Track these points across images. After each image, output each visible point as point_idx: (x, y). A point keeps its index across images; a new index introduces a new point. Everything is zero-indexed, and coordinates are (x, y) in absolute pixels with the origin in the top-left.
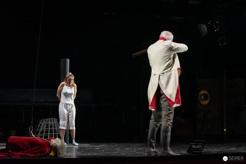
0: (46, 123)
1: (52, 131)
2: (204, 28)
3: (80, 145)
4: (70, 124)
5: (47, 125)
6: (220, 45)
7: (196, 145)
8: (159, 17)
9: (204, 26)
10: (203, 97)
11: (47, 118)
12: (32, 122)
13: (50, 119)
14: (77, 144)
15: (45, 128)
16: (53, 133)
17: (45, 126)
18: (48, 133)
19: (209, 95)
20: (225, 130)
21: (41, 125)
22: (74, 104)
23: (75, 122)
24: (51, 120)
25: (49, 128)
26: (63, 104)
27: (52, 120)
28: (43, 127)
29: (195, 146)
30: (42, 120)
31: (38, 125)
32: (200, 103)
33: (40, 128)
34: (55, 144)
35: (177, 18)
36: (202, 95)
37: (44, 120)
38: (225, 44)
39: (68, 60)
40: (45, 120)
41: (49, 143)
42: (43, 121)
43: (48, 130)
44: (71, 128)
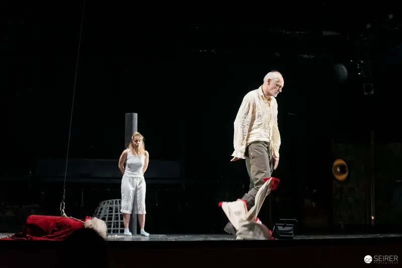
0: (109, 206)
1: (118, 218)
2: (343, 70)
3: (151, 235)
4: (139, 207)
5: (111, 209)
6: (366, 94)
7: (284, 226)
8: (278, 55)
9: (344, 68)
10: (338, 170)
11: (110, 199)
12: (64, 197)
13: (114, 200)
14: (147, 234)
15: (108, 214)
16: (119, 221)
17: (108, 210)
18: (111, 220)
19: (347, 166)
20: (373, 218)
21: (102, 209)
22: (143, 178)
23: (146, 204)
24: (116, 201)
25: (114, 213)
26: (128, 178)
27: (118, 202)
28: (105, 212)
29: (282, 227)
30: (103, 202)
31: (98, 209)
32: (335, 178)
33: (100, 213)
34: (91, 225)
35: (305, 56)
36: (338, 166)
37: (106, 201)
38: (372, 92)
39: (136, 115)
40: (108, 202)
41: (84, 224)
42: (105, 203)
43: (111, 217)
44: (140, 213)
